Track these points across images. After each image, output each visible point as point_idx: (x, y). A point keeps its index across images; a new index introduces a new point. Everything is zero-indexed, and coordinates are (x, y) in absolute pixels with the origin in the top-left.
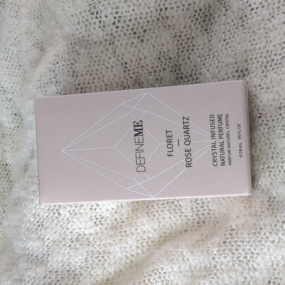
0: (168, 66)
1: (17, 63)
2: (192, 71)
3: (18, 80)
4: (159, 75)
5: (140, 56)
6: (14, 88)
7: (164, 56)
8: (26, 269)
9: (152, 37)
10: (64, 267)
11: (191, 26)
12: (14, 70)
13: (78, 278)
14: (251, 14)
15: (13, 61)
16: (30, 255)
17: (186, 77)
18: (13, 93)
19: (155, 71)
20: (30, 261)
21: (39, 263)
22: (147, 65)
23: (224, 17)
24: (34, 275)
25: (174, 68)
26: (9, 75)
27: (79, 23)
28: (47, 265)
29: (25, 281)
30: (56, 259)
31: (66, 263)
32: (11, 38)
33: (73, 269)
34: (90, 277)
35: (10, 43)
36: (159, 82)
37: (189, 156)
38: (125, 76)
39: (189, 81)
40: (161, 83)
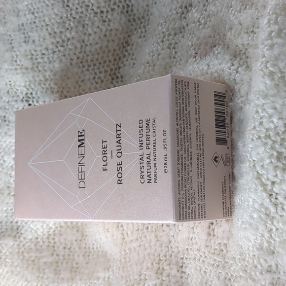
0: (119, 6)
2: (145, 10)
4: (106, 17)
17: (139, 19)
19: (102, 12)
22: (93, 5)
25: (126, 9)
36: (106, 24)
37: (120, 171)
38: (67, 16)
39: (141, 23)
40: (109, 25)
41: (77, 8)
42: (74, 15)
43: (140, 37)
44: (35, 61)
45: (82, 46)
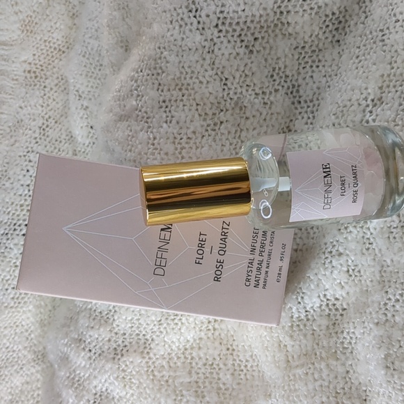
0: (283, 86)
1: (98, 61)
2: (315, 94)
3: (98, 84)
4: (269, 98)
5: (246, 72)
6: (92, 93)
7: (278, 74)
8: (88, 327)
9: (264, 48)
10: (133, 329)
11: (318, 34)
12: (93, 70)
13: (149, 345)
14: (395, 27)
15: (93, 59)
16: (93, 310)
17: (306, 102)
18: (90, 99)
19: (264, 93)
20: (92, 317)
21: (102, 321)
22: (254, 84)
23: (362, 25)
24: (97, 336)
25: (290, 90)
26: (87, 75)
27: (171, 22)
28: (112, 324)
29: (85, 342)
30: (124, 317)
31: (135, 324)
32: (91, 28)
33: (144, 333)
34: (163, 344)
35: (90, 35)
36: (267, 107)
37: (220, 269)
38: (223, 95)
39: (308, 107)
40: (270, 108)
41: (236, 88)
42: (231, 96)
43: (307, 123)
44: (179, 146)
45: (236, 131)
